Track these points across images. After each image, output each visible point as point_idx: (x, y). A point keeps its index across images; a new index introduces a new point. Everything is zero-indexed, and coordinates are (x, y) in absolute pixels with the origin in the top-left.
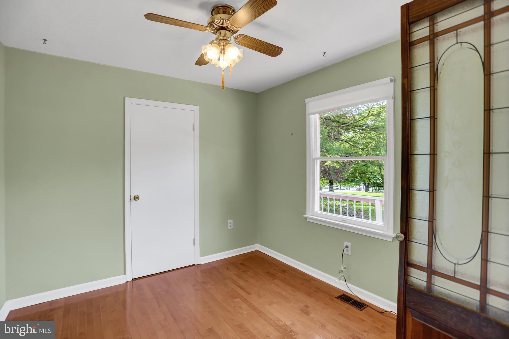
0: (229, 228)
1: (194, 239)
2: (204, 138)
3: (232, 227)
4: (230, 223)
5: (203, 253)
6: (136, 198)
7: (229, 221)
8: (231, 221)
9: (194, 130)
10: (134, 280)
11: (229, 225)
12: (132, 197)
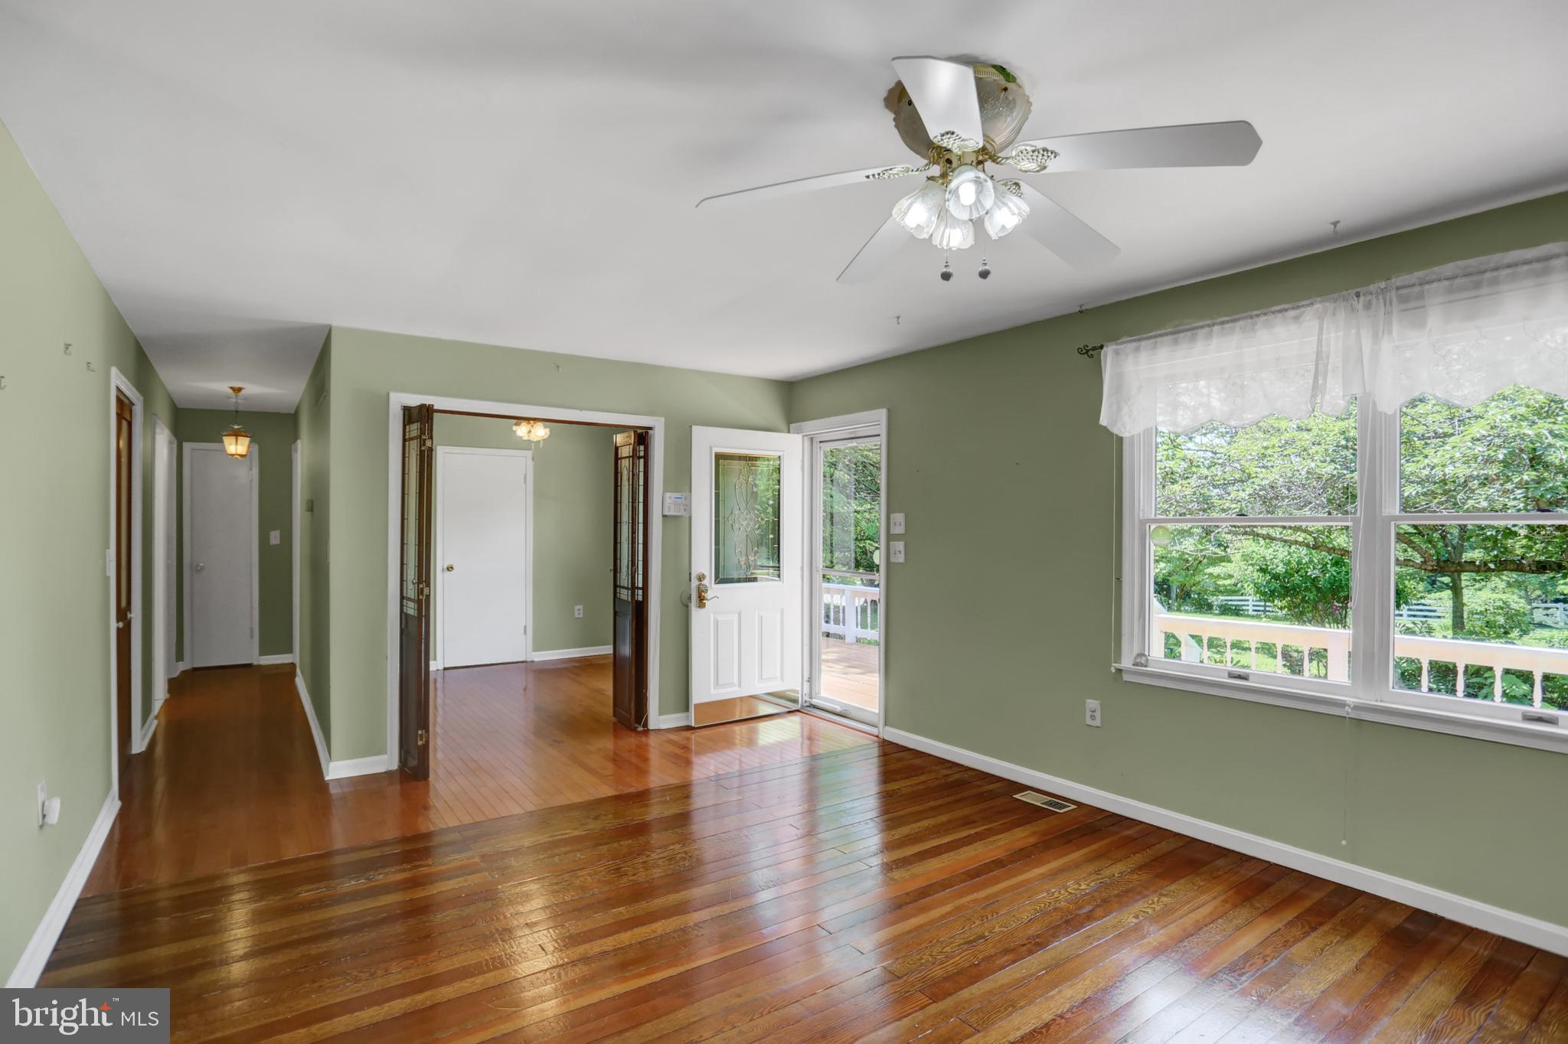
0: (577, 616)
1: (525, 627)
2: (539, 494)
3: (581, 616)
4: (579, 610)
5: (538, 647)
6: (450, 568)
7: (577, 607)
8: (581, 607)
9: (525, 482)
10: (445, 669)
11: (576, 612)
12: (445, 567)
